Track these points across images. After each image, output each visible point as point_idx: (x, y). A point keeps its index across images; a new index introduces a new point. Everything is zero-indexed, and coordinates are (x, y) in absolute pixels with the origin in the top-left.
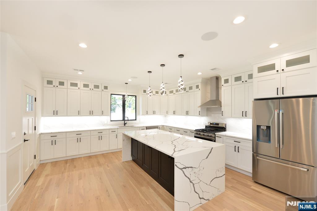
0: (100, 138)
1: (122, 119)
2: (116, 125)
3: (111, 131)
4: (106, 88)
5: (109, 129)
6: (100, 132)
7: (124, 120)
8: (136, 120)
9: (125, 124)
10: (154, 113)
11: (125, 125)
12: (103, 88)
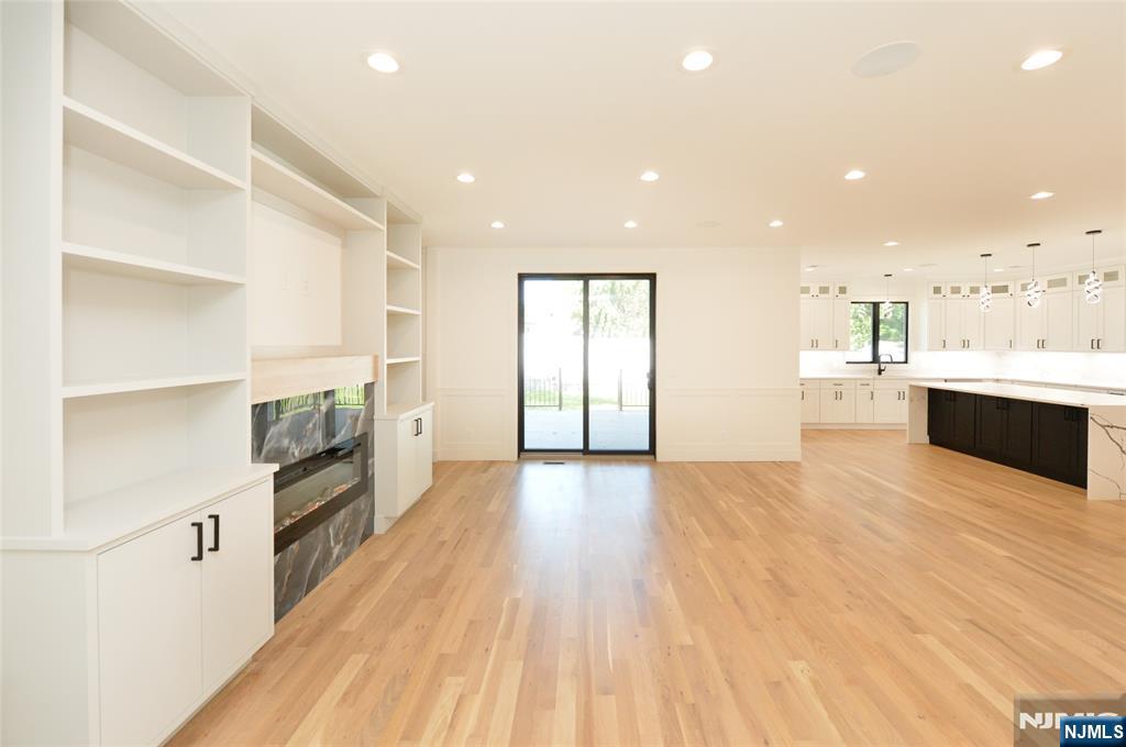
0: (838, 396)
1: (871, 360)
2: (863, 371)
3: (859, 382)
4: (843, 290)
5: (856, 379)
6: (838, 383)
7: (876, 359)
8: (906, 362)
9: (880, 371)
10: (965, 344)
11: (880, 373)
12: (837, 292)
